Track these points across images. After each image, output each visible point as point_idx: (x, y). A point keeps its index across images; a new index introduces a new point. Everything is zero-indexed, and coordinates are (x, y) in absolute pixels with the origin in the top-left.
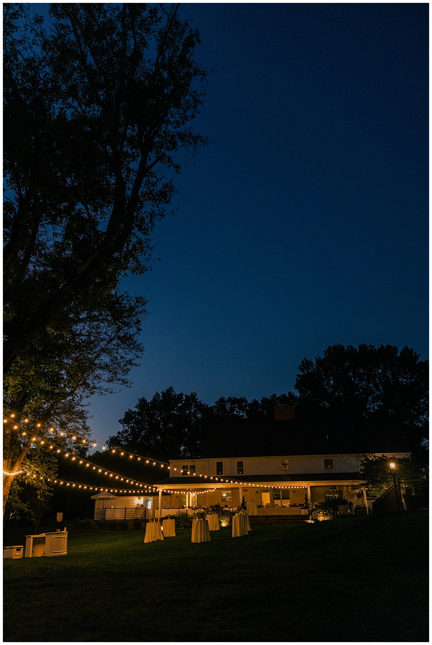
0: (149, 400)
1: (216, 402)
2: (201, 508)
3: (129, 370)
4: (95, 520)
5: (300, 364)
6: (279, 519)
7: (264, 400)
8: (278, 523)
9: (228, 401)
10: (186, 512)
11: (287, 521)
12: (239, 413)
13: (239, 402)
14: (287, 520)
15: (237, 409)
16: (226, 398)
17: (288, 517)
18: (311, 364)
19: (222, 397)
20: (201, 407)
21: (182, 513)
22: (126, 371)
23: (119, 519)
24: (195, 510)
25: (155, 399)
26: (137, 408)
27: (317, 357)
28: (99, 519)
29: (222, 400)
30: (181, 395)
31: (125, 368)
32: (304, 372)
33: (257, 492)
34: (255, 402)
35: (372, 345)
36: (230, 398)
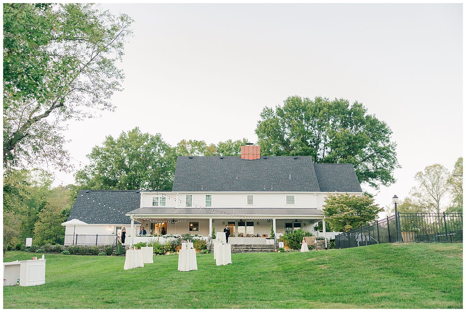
0: (116, 138)
1: (178, 143)
2: (172, 237)
3: (112, 93)
4: (66, 246)
5: (262, 111)
6: (247, 248)
7: (221, 144)
8: (247, 251)
9: (188, 144)
10: (157, 240)
11: (255, 250)
12: (199, 154)
13: (199, 144)
14: (255, 248)
15: (197, 151)
16: (187, 140)
17: (255, 246)
18: (271, 111)
19: (183, 140)
20: (165, 147)
21: (153, 240)
22: (109, 95)
23: (90, 245)
24: (166, 238)
25: (121, 137)
26: (104, 144)
27: (277, 106)
28: (70, 245)
29: (183, 142)
30: (147, 136)
31: (108, 91)
32: (265, 118)
33: (224, 223)
34: (213, 146)
35: (327, 98)
36: (191, 141)
